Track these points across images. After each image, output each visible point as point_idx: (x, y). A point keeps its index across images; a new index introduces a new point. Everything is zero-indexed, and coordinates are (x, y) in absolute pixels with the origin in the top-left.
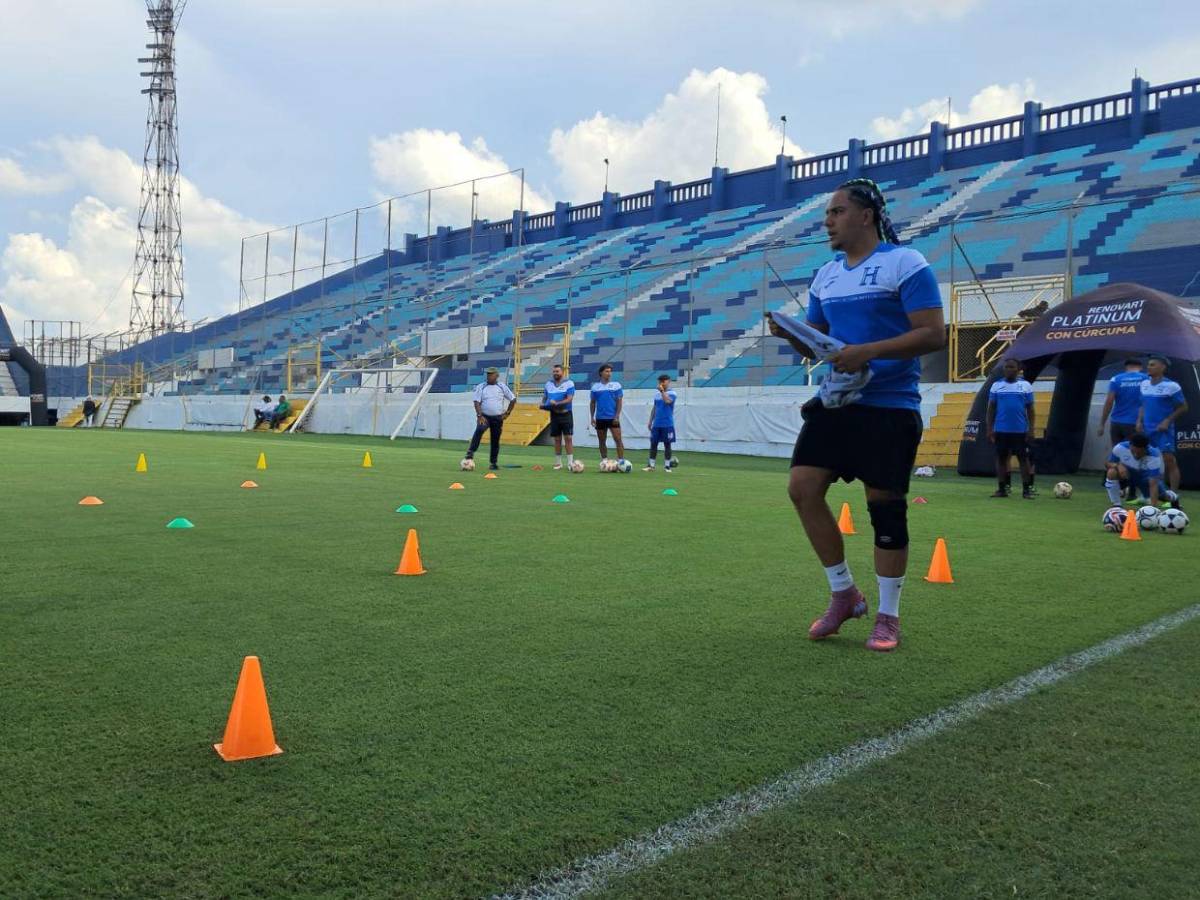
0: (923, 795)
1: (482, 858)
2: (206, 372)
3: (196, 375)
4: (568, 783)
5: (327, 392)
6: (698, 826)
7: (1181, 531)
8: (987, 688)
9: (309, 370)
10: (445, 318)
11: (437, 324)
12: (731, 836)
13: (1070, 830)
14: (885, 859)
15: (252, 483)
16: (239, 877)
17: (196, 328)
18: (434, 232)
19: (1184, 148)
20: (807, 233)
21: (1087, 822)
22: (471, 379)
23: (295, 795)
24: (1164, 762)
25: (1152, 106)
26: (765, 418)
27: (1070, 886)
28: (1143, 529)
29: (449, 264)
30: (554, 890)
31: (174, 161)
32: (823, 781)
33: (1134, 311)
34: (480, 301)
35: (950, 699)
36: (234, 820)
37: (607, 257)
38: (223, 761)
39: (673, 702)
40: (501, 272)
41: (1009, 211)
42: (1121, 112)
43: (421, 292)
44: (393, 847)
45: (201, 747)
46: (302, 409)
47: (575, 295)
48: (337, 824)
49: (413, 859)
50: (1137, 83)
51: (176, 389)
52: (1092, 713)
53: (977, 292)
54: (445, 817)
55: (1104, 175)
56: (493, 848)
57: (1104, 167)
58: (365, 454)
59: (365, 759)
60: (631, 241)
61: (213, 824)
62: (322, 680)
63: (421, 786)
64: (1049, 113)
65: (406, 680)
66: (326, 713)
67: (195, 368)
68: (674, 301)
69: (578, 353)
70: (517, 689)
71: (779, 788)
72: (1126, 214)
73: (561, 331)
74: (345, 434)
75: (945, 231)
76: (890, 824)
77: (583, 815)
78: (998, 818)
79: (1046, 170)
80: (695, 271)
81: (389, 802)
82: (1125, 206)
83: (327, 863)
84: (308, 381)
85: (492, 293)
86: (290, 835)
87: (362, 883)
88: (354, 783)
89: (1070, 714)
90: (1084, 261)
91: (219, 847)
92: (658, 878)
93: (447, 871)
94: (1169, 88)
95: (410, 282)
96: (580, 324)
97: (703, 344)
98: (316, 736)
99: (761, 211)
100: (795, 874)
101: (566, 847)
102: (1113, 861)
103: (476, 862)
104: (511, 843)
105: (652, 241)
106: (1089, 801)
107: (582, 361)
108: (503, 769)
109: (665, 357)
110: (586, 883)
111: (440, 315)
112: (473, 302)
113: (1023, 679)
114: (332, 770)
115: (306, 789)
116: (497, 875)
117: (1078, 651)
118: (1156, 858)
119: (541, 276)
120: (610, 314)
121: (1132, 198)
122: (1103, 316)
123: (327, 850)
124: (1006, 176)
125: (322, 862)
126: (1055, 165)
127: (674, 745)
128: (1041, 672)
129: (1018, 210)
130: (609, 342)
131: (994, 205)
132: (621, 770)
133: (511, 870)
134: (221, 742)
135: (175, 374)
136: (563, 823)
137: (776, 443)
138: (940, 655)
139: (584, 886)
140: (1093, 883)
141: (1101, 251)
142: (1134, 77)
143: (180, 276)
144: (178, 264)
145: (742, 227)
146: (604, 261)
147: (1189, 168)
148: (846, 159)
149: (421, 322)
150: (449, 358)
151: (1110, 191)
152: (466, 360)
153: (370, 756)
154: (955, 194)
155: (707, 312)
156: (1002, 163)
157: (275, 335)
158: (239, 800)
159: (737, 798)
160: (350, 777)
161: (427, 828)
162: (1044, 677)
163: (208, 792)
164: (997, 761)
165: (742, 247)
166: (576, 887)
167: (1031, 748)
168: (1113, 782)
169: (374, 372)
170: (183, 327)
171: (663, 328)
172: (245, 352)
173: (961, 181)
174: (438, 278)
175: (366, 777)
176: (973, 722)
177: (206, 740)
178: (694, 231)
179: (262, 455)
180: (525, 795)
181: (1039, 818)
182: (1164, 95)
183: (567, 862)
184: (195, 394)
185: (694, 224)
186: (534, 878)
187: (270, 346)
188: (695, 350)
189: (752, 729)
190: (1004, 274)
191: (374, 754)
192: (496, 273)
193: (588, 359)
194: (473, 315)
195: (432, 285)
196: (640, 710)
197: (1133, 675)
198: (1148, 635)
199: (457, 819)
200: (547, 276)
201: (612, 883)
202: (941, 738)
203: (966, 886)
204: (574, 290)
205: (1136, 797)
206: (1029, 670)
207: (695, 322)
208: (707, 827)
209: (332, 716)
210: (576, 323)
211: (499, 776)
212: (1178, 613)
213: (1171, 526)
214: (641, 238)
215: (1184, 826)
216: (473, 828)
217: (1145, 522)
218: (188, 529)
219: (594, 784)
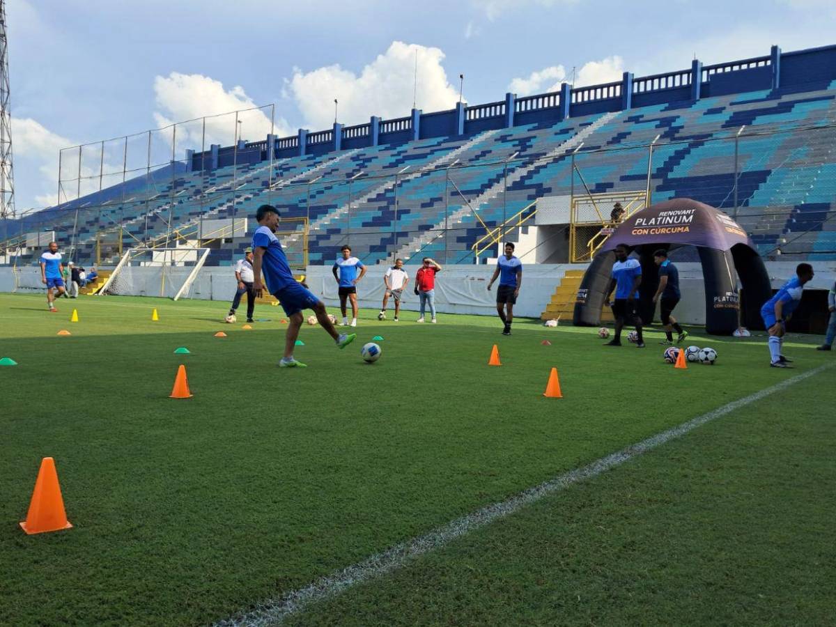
0: (527, 539)
1: (216, 595)
2: (33, 249)
3: (24, 251)
4: (283, 541)
5: (127, 265)
6: (372, 567)
7: (712, 362)
8: (577, 467)
9: (113, 248)
10: (215, 212)
11: (209, 215)
12: (394, 571)
13: (619, 557)
14: (497, 583)
15: (67, 332)
16: (31, 617)
17: (24, 216)
18: (208, 149)
19: (724, 108)
20: (477, 158)
21: (630, 552)
22: (235, 256)
23: (79, 557)
24: (683, 512)
25: (705, 80)
26: (447, 286)
27: (615, 594)
28: (689, 361)
29: (219, 172)
30: (266, 614)
31: (6, 89)
32: (463, 533)
33: (688, 216)
34: (241, 199)
35: (552, 475)
36: (32, 576)
37: (337, 170)
38: (26, 534)
39: (364, 482)
40: (258, 178)
41: (611, 147)
42: (685, 83)
43: (198, 192)
44: (150, 591)
45: (10, 524)
46: (108, 277)
47: (313, 197)
48: (109, 576)
49: (164, 598)
50: (695, 63)
51: (8, 262)
52: (642, 482)
53: (589, 202)
54: (191, 568)
55: (674, 125)
56: (225, 588)
57: (673, 119)
58: (153, 311)
59: (135, 529)
60: (354, 159)
61: (14, 580)
62: (108, 474)
63: (176, 546)
64: (639, 81)
65: (172, 472)
66: (109, 498)
67: (24, 246)
68: (384, 204)
69: (315, 240)
70: (253, 477)
71: (431, 538)
72: (687, 151)
73: (302, 223)
74: (141, 296)
75: (568, 159)
76: (503, 560)
77: (292, 562)
78: (573, 552)
79: (636, 120)
80: (399, 182)
81: (150, 559)
82: (686, 145)
83: (100, 604)
84: (113, 257)
85: (251, 193)
86: (73, 585)
87: (125, 616)
88: (126, 546)
89: (628, 484)
90: (660, 182)
91: (17, 596)
92: (341, 603)
93: (189, 605)
94: (716, 67)
95: (190, 185)
96: (316, 218)
97: (404, 234)
98: (99, 514)
99: (445, 141)
100: (435, 596)
101: (277, 585)
102: (644, 577)
103: (211, 597)
104: (238, 583)
105: (369, 160)
106: (633, 539)
107: (318, 245)
108: (237, 532)
109: (377, 242)
110: (290, 608)
111: (212, 209)
112: (237, 200)
113: (601, 461)
114: (109, 538)
115: (88, 553)
116: (225, 606)
117: (639, 442)
118: (671, 574)
119: (288, 182)
120: (338, 211)
121: (691, 140)
122: (668, 218)
123: (100, 595)
124: (611, 122)
125: (96, 603)
126: (642, 116)
127: (361, 512)
128: (613, 456)
129: (617, 146)
130: (337, 231)
131: (602, 143)
132: (322, 531)
133: (236, 602)
134: (25, 521)
135: (7, 250)
136: (277, 568)
137: (455, 304)
138: (548, 446)
139: (288, 611)
140: (629, 592)
141: (671, 175)
142: (693, 59)
143: (11, 176)
144: (9, 167)
145: (432, 152)
146: (333, 173)
147: (727, 122)
148: (504, 106)
149: (198, 214)
150: (218, 241)
151: (677, 135)
152: (231, 242)
153: (139, 527)
154: (576, 134)
155: (407, 212)
156: (608, 113)
157: (87, 222)
158: (36, 562)
159: (401, 546)
160: (122, 542)
161: (178, 576)
162: (614, 460)
163: (12, 557)
164: (578, 516)
165: (432, 167)
166: (282, 612)
167: (600, 507)
168: (649, 526)
169: (163, 251)
170: (14, 215)
171: (377, 222)
172: (63, 235)
173: (581, 125)
174: (210, 182)
175: (135, 542)
176: (565, 490)
177: (14, 520)
178: (399, 154)
179: (75, 311)
180: (252, 549)
181: (600, 551)
182: (712, 72)
183: (277, 595)
184: (24, 265)
185: (399, 149)
186: (252, 607)
187: (84, 230)
188: (399, 239)
189: (417, 499)
190: (607, 189)
191: (143, 525)
192: (255, 179)
193: (322, 243)
194: (236, 210)
195: (207, 187)
196: (340, 488)
197: (671, 457)
198: (684, 431)
199: (200, 568)
200: (292, 182)
201: (309, 608)
202: (544, 502)
203: (548, 597)
204: (312, 193)
205: (663, 534)
206: (606, 455)
207: (399, 218)
208: (379, 566)
209: (113, 499)
210: (314, 217)
211: (234, 538)
212: (705, 415)
213: (706, 359)
214: (361, 157)
215: (691, 552)
216: (212, 575)
217: (691, 357)
218: (13, 367)
219: (301, 540)
